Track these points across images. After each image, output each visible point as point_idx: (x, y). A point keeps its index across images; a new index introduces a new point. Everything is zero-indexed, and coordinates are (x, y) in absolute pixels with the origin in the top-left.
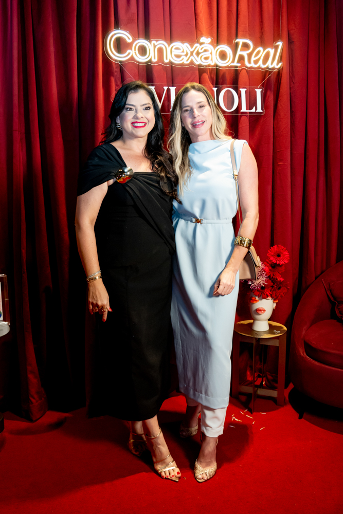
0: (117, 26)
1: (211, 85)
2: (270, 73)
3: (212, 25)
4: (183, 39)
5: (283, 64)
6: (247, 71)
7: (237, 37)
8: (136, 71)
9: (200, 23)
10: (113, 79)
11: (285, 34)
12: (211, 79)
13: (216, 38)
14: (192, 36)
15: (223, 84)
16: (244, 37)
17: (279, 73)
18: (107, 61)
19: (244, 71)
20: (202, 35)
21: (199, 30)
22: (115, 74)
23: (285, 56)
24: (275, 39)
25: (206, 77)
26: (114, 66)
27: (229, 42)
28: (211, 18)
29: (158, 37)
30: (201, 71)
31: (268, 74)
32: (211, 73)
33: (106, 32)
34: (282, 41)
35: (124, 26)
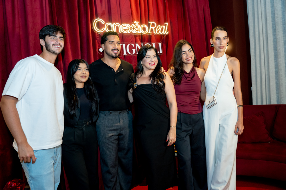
0: (97, 17)
1: (140, 42)
2: (164, 36)
4: (127, 23)
5: (169, 32)
6: (154, 35)
7: (149, 21)
9: (133, 15)
10: (97, 41)
11: (169, 19)
12: (140, 39)
13: (140, 21)
14: (130, 21)
15: (144, 42)
16: (152, 21)
17: (167, 36)
18: (93, 32)
19: (153, 36)
20: (135, 20)
21: (134, 18)
22: (98, 38)
23: (169, 29)
24: (165, 22)
25: (138, 38)
26: (97, 35)
27: (146, 23)
28: (137, 12)
29: (116, 22)
30: (135, 36)
31: (163, 36)
32: (139, 37)
33: (92, 19)
34: (168, 22)
35: (100, 16)
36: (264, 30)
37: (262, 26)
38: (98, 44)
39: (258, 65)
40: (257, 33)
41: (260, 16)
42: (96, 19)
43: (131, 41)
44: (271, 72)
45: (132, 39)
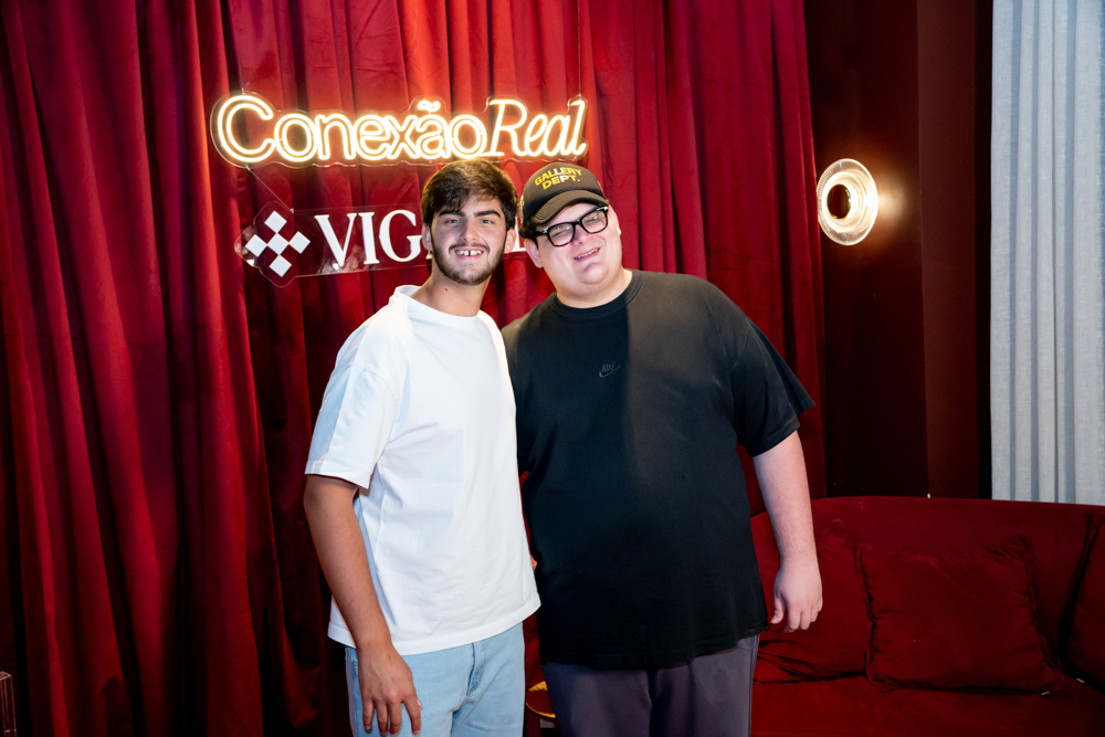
0: (235, 87)
3: (439, 68)
4: (381, 107)
5: (589, 147)
6: (517, 165)
7: (492, 93)
8: (287, 183)
9: (416, 69)
10: (234, 204)
11: (590, 80)
13: (448, 95)
14: (398, 98)
16: (507, 93)
18: (218, 162)
19: (511, 166)
20: (421, 95)
21: (416, 86)
22: (239, 190)
23: (592, 128)
24: (572, 93)
26: (234, 174)
27: (478, 108)
28: (437, 54)
29: (327, 106)
30: (423, 171)
33: (212, 99)
34: (585, 96)
35: (253, 82)
36: (1062, 136)
37: (1053, 114)
38: (242, 214)
39: (1024, 305)
40: (1025, 148)
41: (1045, 63)
42: (231, 95)
43: (400, 196)
44: (1079, 343)
45: (408, 185)
